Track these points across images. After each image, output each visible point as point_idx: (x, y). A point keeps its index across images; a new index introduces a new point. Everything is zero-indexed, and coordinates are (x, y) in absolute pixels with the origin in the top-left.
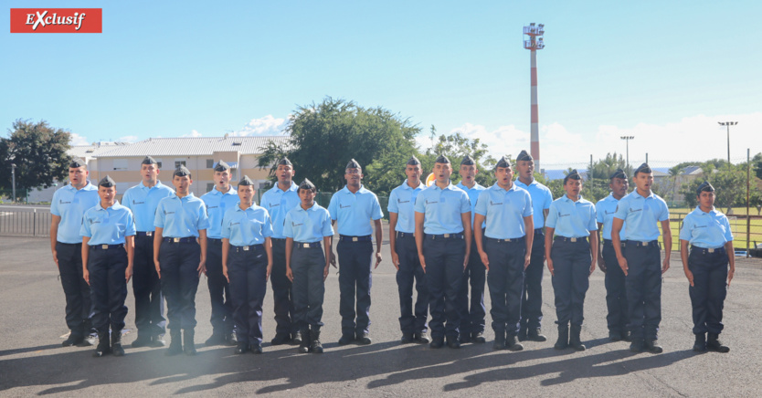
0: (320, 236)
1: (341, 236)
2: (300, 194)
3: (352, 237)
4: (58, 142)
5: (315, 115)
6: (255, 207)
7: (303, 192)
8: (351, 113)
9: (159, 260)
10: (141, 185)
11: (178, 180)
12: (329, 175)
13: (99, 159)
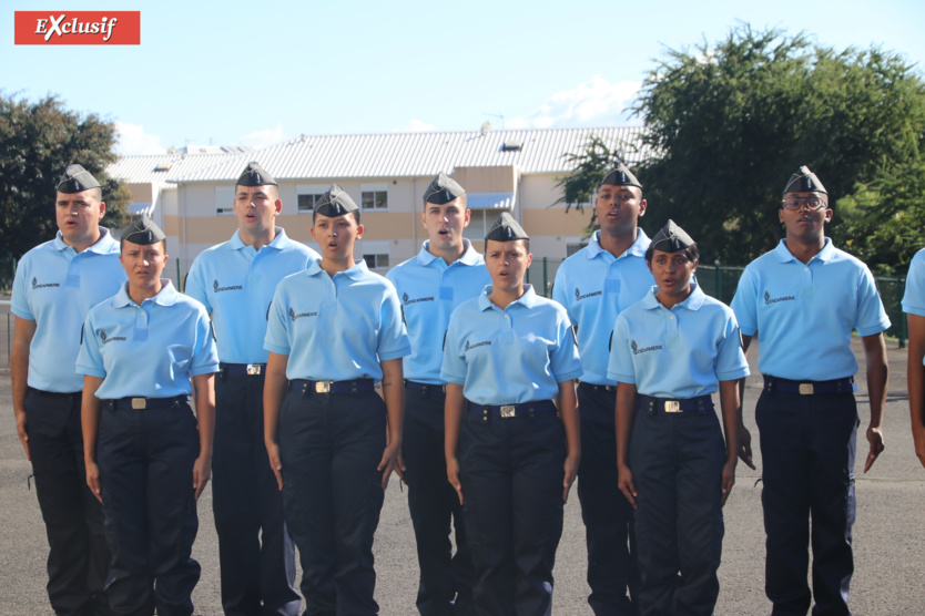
0: (712, 380)
1: (767, 378)
2: (655, 264)
3: (797, 383)
4: (87, 146)
5: (709, 70)
6: (532, 299)
7: (662, 260)
8: (800, 62)
9: (277, 440)
10: (235, 241)
11: (324, 225)
12: (742, 224)
13: (183, 185)
